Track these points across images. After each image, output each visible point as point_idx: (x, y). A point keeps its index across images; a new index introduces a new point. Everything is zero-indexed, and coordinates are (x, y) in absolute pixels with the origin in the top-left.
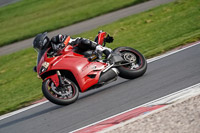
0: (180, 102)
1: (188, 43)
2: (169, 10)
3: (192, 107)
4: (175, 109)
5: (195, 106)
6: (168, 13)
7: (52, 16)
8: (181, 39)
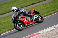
0: (45, 33)
1: (47, 16)
2: (41, 6)
3: (48, 34)
4: (43, 35)
5: (49, 34)
6: (41, 7)
7: (8, 9)
8: (45, 15)
